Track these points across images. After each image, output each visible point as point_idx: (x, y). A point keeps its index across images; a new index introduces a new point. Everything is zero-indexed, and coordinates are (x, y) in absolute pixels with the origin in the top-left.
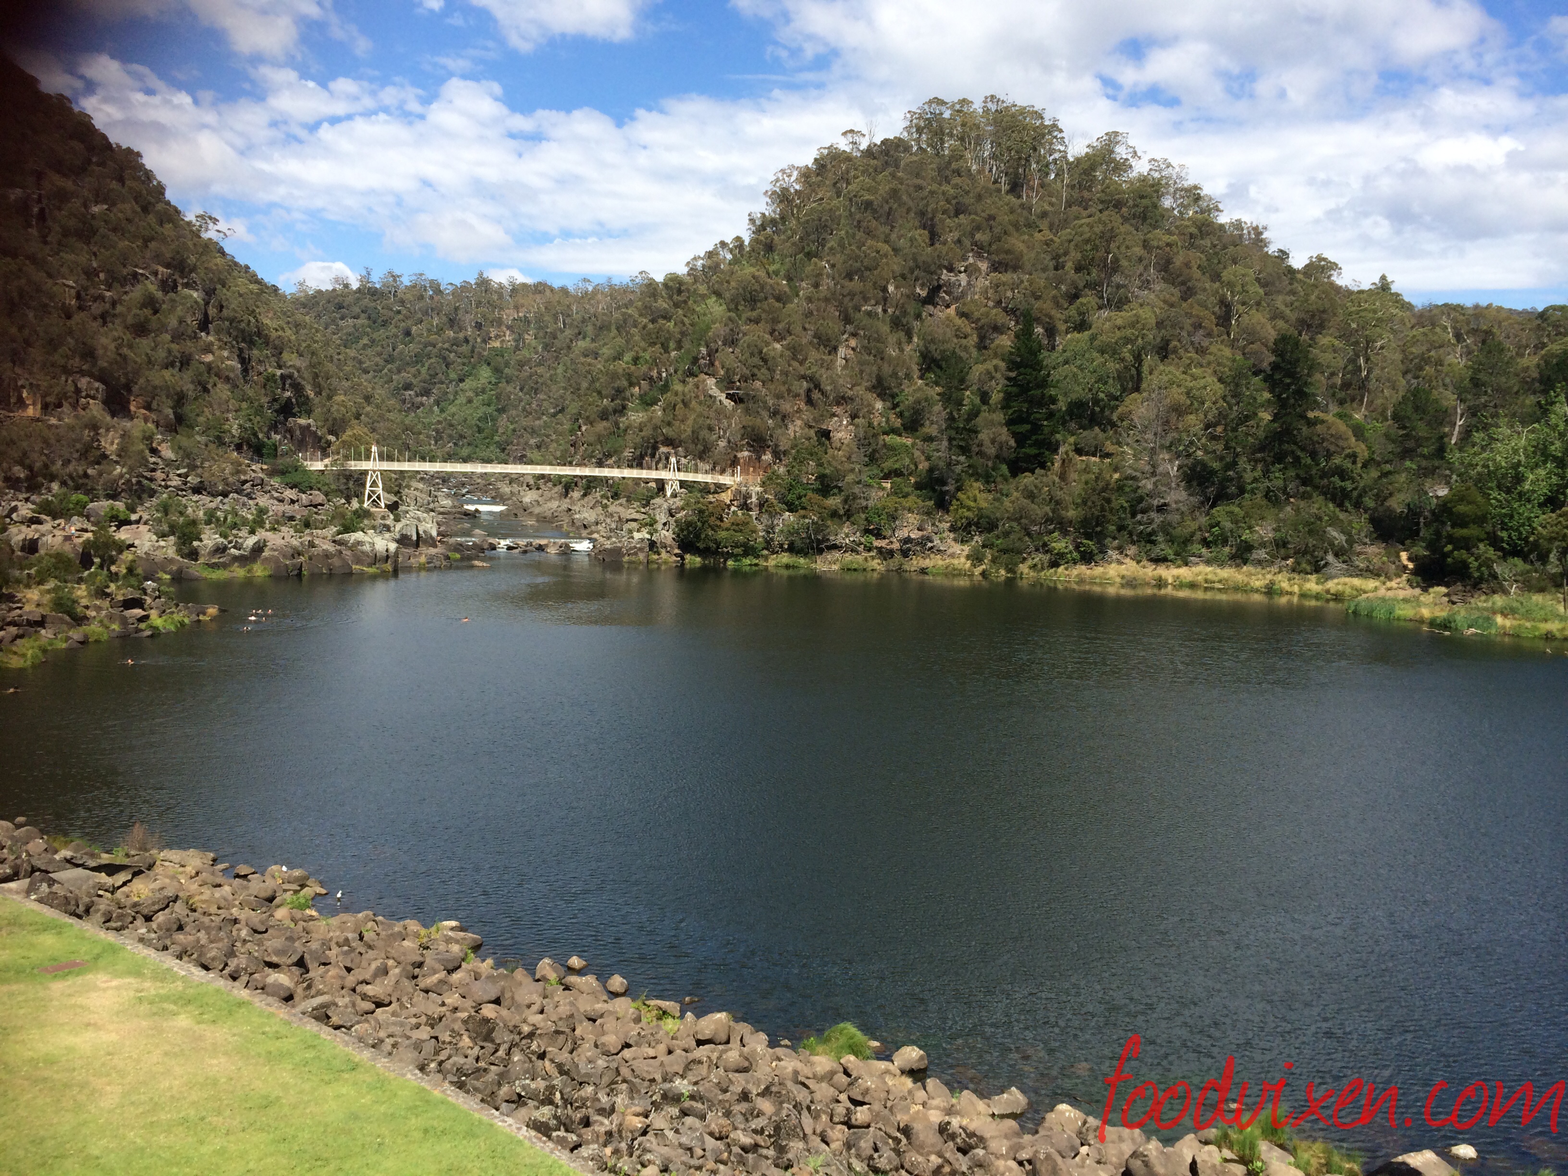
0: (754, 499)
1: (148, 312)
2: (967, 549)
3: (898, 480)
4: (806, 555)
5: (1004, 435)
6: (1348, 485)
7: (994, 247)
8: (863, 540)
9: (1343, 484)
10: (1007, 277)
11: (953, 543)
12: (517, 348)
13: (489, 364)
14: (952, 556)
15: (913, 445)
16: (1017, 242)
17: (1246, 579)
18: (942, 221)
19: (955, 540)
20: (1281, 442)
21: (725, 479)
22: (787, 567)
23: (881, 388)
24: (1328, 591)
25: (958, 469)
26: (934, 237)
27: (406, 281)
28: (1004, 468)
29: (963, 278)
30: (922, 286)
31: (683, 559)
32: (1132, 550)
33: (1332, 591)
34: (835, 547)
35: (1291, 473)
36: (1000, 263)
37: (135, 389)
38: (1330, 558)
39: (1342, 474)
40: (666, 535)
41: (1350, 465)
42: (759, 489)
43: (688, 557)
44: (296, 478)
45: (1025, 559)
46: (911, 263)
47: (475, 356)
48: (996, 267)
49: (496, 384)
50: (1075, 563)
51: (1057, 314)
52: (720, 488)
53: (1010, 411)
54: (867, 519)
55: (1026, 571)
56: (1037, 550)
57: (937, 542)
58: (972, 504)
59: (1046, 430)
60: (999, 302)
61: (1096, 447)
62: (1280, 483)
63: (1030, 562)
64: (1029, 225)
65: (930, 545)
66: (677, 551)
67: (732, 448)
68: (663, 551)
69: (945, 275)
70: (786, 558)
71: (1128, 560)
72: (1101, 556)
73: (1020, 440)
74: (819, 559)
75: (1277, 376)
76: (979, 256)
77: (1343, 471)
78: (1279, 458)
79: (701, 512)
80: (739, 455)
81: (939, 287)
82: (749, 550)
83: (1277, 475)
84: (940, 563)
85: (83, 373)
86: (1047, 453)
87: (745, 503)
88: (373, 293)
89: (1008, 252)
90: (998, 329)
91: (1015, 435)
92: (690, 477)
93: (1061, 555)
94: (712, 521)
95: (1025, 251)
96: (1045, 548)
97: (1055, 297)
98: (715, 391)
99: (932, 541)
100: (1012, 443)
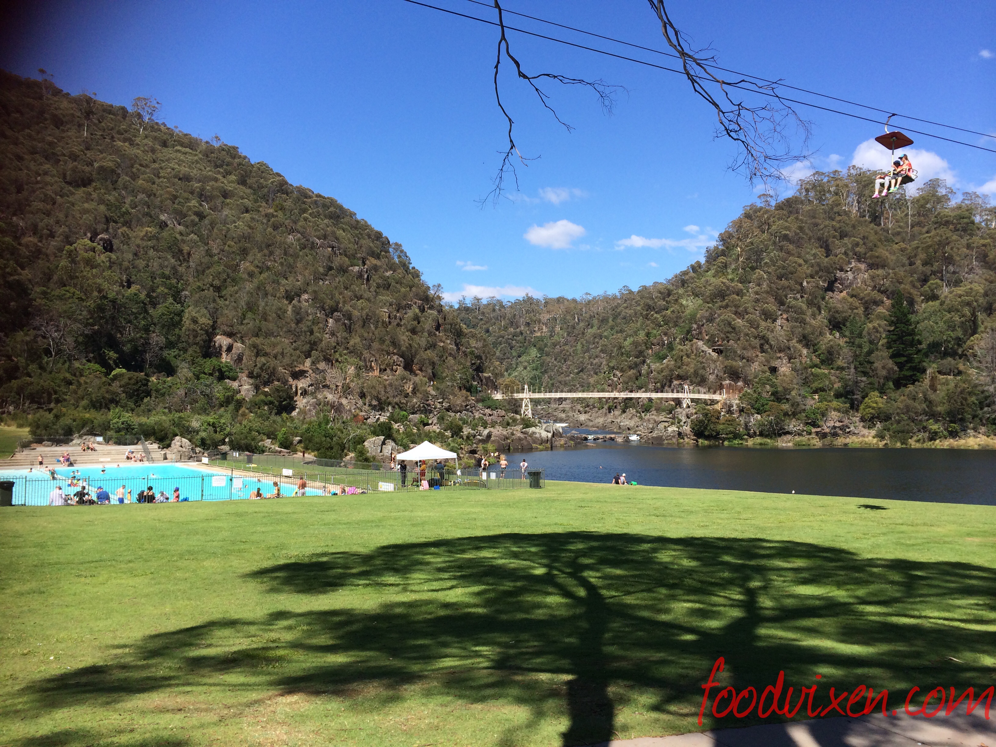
0: (735, 407)
1: (416, 322)
2: (873, 432)
3: (823, 393)
4: (771, 438)
5: (890, 364)
7: (868, 255)
8: (805, 429)
10: (880, 272)
11: (863, 429)
12: (551, 336)
13: (535, 346)
14: (863, 436)
15: (830, 373)
16: (883, 252)
18: (833, 242)
19: (864, 427)
21: (717, 397)
22: (761, 444)
23: (805, 340)
25: (862, 385)
26: (828, 251)
27: (484, 302)
28: (891, 384)
29: (850, 275)
30: (824, 281)
31: (697, 441)
32: (983, 429)
34: (788, 433)
36: (873, 264)
37: (415, 361)
40: (687, 429)
42: (737, 402)
43: (700, 441)
44: (489, 403)
45: (912, 437)
46: (817, 269)
47: (527, 342)
48: (871, 266)
49: (540, 357)
50: (946, 438)
51: (914, 292)
52: (713, 402)
53: (891, 350)
54: (806, 416)
55: (913, 443)
56: (919, 431)
57: (852, 428)
58: (875, 405)
59: (917, 361)
60: (875, 287)
61: (950, 370)
63: (915, 438)
64: (887, 240)
65: (848, 430)
66: (693, 438)
67: (720, 380)
68: (685, 437)
69: (839, 274)
70: (758, 440)
71: (980, 435)
72: (963, 433)
73: (901, 366)
74: (779, 439)
76: (859, 261)
79: (707, 415)
80: (724, 383)
81: (836, 280)
82: (736, 436)
84: (856, 440)
85: (394, 354)
86: (918, 374)
87: (730, 410)
88: (467, 309)
89: (877, 257)
90: (877, 303)
91: (897, 364)
92: (696, 396)
93: (936, 433)
94: (713, 419)
95: (889, 256)
96: (925, 429)
97: (912, 282)
98: (705, 348)
99: (849, 428)
100: (896, 368)
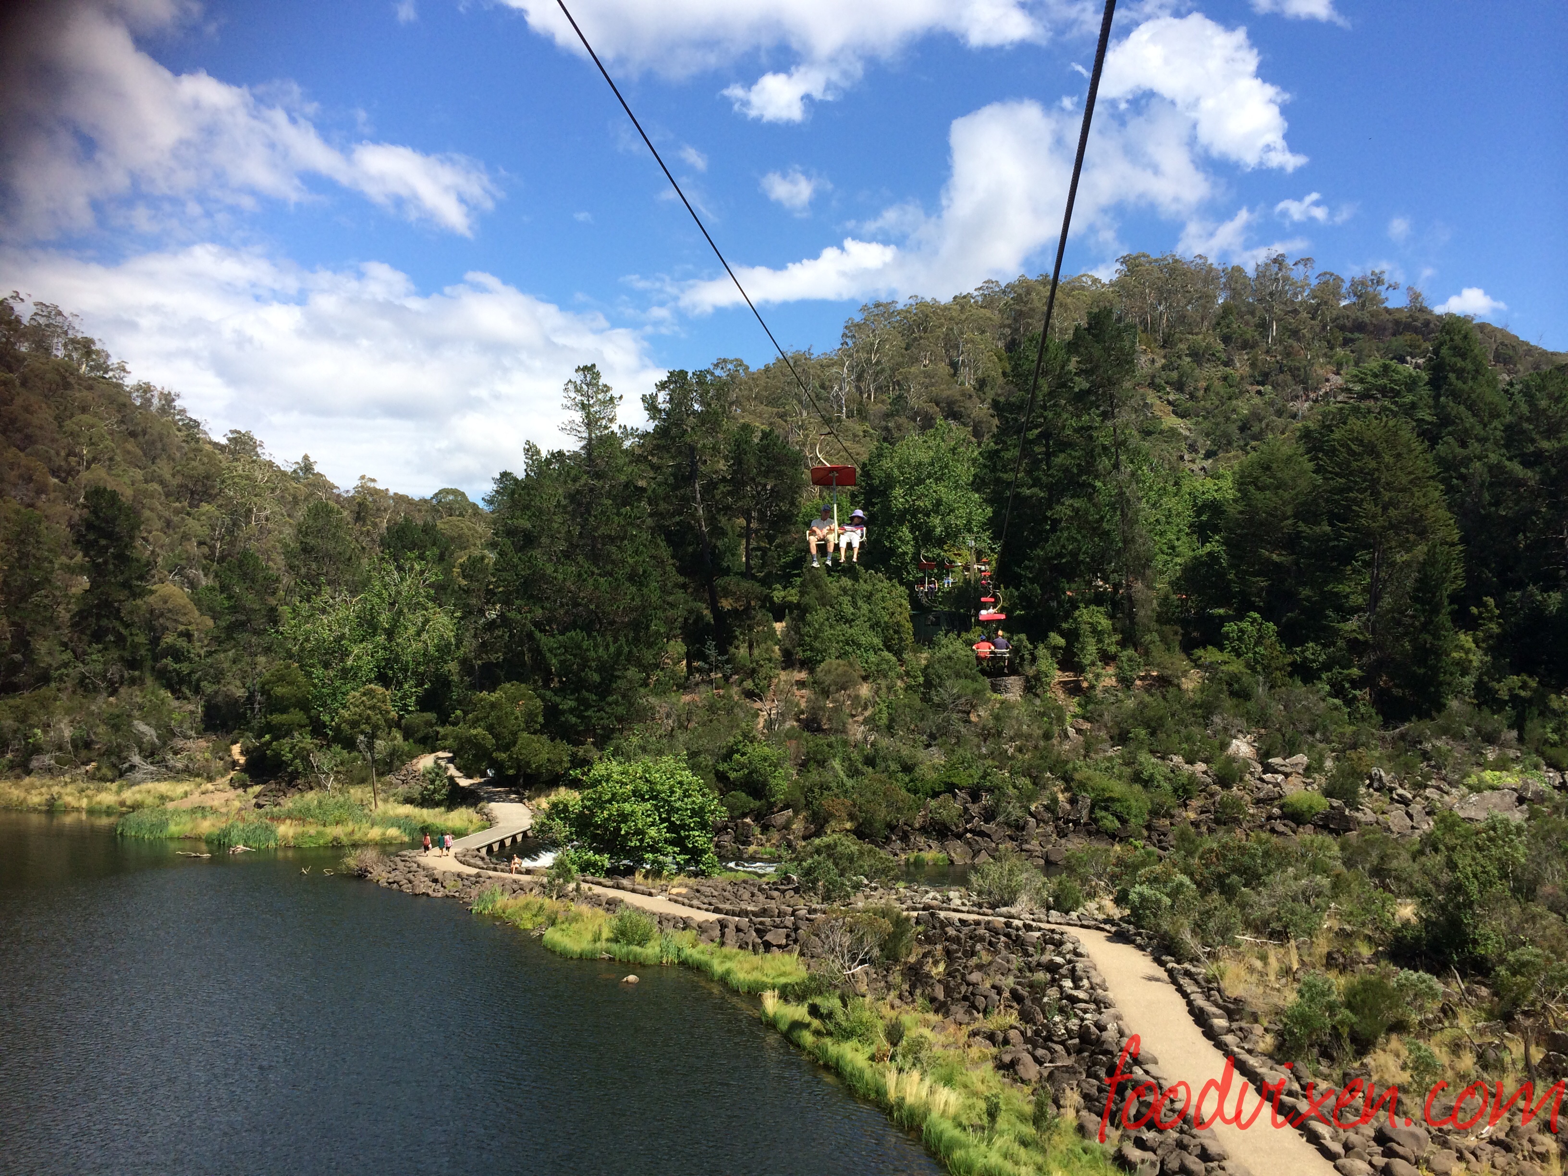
6: (185, 668)
9: (177, 666)
17: (22, 795)
20: (99, 617)
24: (122, 804)
33: (128, 803)
35: (114, 654)
38: (136, 759)
39: (178, 655)
41: (185, 644)
62: (99, 667)
75: (91, 537)
77: (178, 650)
78: (97, 636)
83: (94, 657)
